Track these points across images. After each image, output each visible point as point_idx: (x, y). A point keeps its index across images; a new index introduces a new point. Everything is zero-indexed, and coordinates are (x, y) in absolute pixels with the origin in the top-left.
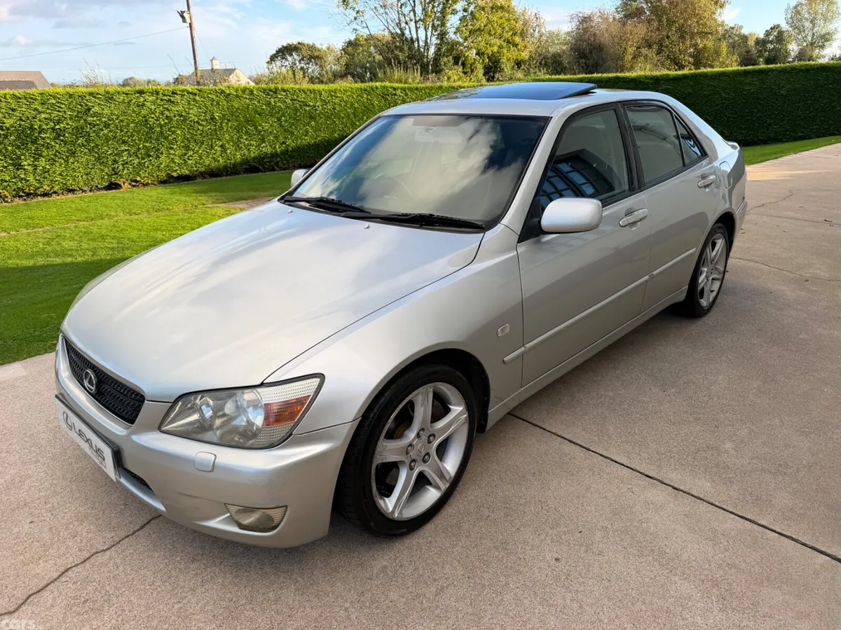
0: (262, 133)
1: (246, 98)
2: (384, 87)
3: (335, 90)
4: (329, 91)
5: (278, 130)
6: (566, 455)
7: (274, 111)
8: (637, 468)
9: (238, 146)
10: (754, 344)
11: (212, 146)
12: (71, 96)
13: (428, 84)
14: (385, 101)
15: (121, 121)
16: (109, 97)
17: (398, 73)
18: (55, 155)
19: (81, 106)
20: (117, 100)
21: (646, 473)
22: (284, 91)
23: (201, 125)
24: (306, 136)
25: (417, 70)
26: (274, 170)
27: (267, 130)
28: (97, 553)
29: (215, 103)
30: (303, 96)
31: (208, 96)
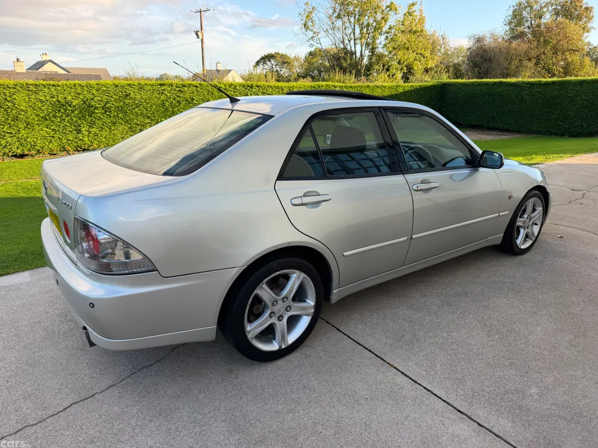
1: (231, 91)
2: (327, 85)
3: (293, 87)
4: (289, 87)
6: (396, 385)
8: (452, 403)
10: (574, 302)
12: (116, 86)
13: (360, 84)
15: (147, 103)
16: (141, 87)
17: (339, 76)
18: (103, 125)
19: (122, 93)
20: (145, 89)
21: (459, 408)
22: (258, 87)
25: (353, 73)
28: (27, 426)
29: (210, 93)
30: (271, 90)
31: (206, 89)
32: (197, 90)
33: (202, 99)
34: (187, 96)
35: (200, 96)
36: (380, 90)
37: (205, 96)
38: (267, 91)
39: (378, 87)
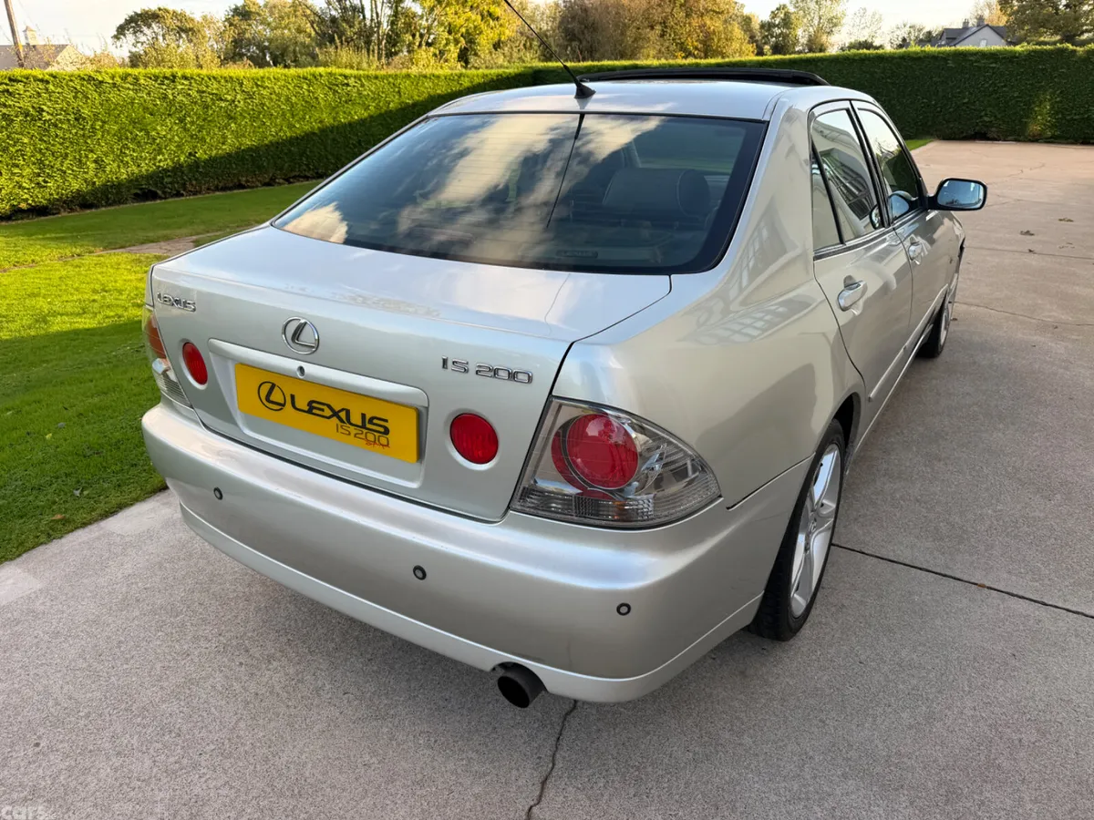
0: (158, 141)
1: (129, 89)
2: (331, 74)
3: (262, 78)
4: (253, 79)
5: (182, 135)
6: (1025, 617)
7: (174, 109)
9: (122, 161)
11: (80, 161)
13: (391, 71)
14: (334, 94)
17: (346, 54)
22: (186, 78)
23: (61, 128)
24: (223, 144)
25: (373, 51)
26: (178, 194)
27: (164, 136)
29: (80, 95)
30: (215, 86)
31: (67, 85)
32: (47, 89)
33: (62, 109)
34: (25, 104)
35: (57, 103)
36: (431, 84)
37: (68, 104)
38: (207, 87)
39: (425, 77)
